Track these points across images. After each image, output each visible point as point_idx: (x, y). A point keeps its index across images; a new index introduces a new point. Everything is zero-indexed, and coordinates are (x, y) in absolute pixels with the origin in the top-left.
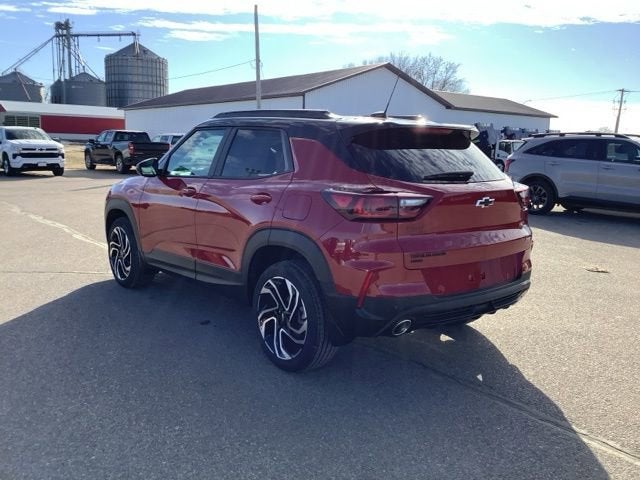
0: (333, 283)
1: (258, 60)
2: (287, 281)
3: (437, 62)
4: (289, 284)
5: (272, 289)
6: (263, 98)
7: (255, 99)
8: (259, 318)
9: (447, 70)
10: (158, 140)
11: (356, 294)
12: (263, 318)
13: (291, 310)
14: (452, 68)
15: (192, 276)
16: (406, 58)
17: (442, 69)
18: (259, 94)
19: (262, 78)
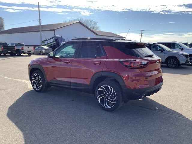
0: (125, 85)
1: (40, 19)
2: (109, 86)
3: (91, 21)
4: (109, 87)
5: (103, 89)
6: (42, 31)
7: (39, 31)
8: (98, 97)
9: (94, 24)
10: (10, 45)
11: (132, 88)
12: (100, 97)
13: (110, 94)
14: (96, 23)
15: (70, 87)
16: (82, 20)
17: (93, 23)
18: (41, 29)
19: (41, 25)
